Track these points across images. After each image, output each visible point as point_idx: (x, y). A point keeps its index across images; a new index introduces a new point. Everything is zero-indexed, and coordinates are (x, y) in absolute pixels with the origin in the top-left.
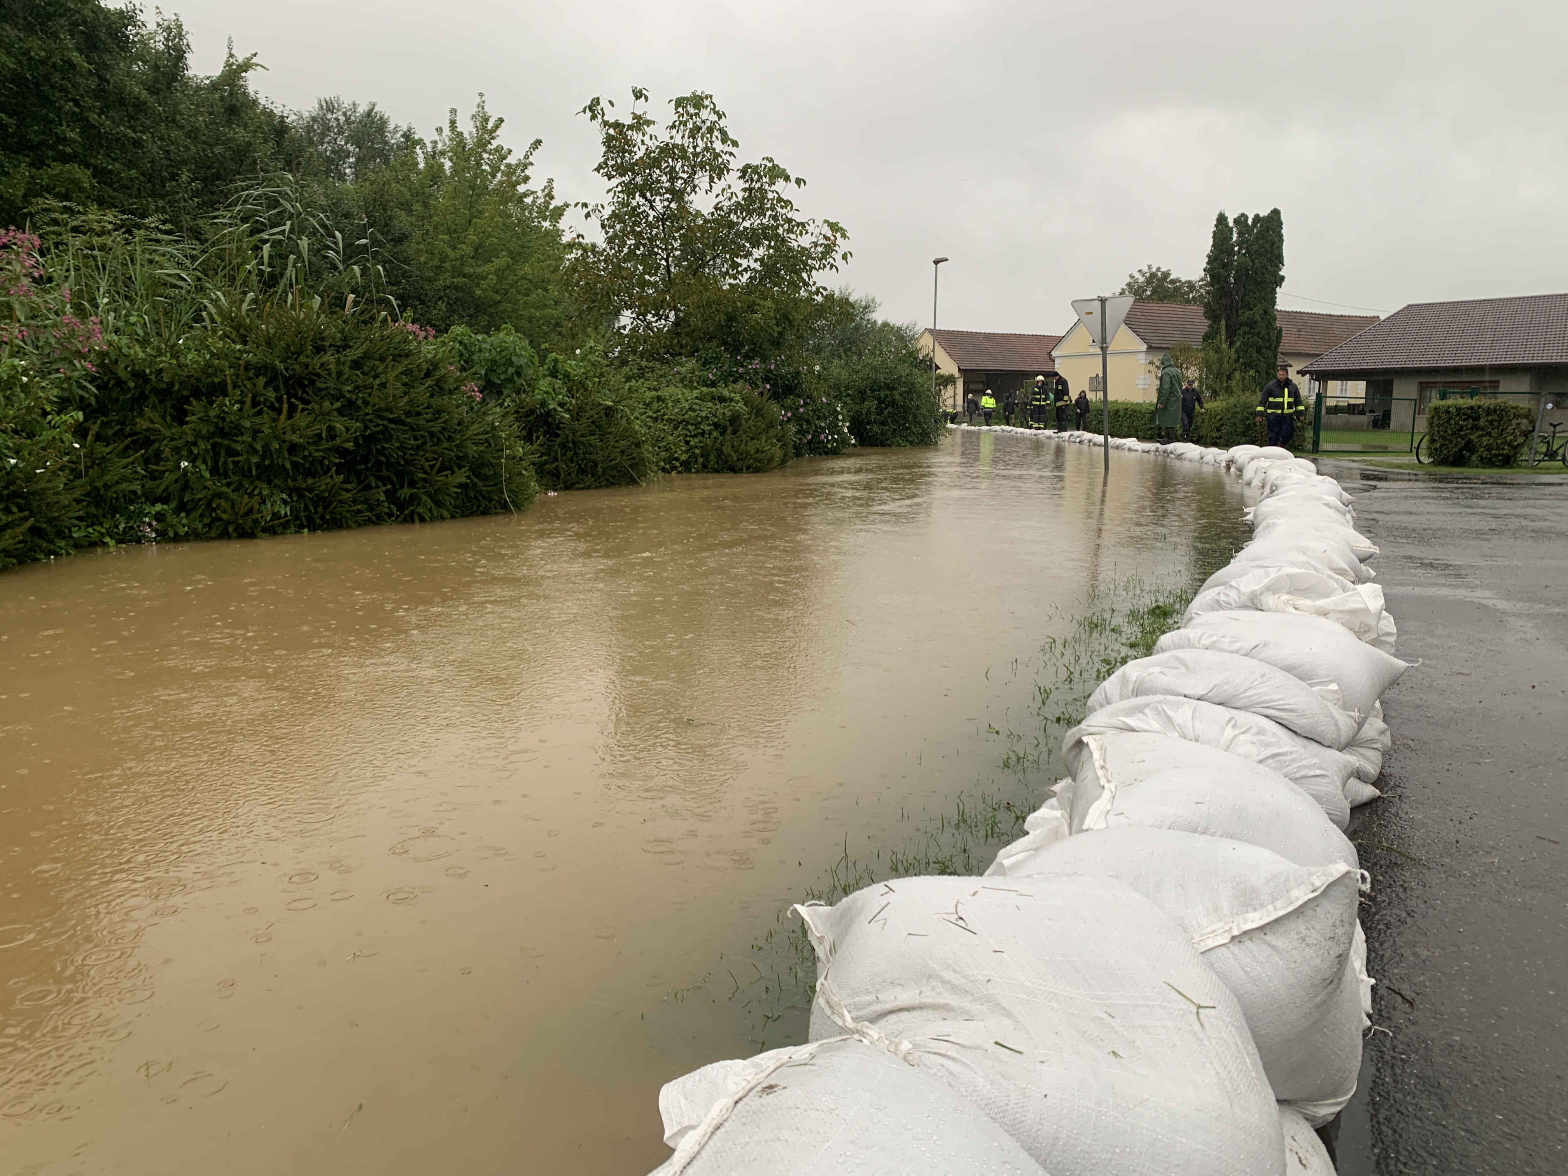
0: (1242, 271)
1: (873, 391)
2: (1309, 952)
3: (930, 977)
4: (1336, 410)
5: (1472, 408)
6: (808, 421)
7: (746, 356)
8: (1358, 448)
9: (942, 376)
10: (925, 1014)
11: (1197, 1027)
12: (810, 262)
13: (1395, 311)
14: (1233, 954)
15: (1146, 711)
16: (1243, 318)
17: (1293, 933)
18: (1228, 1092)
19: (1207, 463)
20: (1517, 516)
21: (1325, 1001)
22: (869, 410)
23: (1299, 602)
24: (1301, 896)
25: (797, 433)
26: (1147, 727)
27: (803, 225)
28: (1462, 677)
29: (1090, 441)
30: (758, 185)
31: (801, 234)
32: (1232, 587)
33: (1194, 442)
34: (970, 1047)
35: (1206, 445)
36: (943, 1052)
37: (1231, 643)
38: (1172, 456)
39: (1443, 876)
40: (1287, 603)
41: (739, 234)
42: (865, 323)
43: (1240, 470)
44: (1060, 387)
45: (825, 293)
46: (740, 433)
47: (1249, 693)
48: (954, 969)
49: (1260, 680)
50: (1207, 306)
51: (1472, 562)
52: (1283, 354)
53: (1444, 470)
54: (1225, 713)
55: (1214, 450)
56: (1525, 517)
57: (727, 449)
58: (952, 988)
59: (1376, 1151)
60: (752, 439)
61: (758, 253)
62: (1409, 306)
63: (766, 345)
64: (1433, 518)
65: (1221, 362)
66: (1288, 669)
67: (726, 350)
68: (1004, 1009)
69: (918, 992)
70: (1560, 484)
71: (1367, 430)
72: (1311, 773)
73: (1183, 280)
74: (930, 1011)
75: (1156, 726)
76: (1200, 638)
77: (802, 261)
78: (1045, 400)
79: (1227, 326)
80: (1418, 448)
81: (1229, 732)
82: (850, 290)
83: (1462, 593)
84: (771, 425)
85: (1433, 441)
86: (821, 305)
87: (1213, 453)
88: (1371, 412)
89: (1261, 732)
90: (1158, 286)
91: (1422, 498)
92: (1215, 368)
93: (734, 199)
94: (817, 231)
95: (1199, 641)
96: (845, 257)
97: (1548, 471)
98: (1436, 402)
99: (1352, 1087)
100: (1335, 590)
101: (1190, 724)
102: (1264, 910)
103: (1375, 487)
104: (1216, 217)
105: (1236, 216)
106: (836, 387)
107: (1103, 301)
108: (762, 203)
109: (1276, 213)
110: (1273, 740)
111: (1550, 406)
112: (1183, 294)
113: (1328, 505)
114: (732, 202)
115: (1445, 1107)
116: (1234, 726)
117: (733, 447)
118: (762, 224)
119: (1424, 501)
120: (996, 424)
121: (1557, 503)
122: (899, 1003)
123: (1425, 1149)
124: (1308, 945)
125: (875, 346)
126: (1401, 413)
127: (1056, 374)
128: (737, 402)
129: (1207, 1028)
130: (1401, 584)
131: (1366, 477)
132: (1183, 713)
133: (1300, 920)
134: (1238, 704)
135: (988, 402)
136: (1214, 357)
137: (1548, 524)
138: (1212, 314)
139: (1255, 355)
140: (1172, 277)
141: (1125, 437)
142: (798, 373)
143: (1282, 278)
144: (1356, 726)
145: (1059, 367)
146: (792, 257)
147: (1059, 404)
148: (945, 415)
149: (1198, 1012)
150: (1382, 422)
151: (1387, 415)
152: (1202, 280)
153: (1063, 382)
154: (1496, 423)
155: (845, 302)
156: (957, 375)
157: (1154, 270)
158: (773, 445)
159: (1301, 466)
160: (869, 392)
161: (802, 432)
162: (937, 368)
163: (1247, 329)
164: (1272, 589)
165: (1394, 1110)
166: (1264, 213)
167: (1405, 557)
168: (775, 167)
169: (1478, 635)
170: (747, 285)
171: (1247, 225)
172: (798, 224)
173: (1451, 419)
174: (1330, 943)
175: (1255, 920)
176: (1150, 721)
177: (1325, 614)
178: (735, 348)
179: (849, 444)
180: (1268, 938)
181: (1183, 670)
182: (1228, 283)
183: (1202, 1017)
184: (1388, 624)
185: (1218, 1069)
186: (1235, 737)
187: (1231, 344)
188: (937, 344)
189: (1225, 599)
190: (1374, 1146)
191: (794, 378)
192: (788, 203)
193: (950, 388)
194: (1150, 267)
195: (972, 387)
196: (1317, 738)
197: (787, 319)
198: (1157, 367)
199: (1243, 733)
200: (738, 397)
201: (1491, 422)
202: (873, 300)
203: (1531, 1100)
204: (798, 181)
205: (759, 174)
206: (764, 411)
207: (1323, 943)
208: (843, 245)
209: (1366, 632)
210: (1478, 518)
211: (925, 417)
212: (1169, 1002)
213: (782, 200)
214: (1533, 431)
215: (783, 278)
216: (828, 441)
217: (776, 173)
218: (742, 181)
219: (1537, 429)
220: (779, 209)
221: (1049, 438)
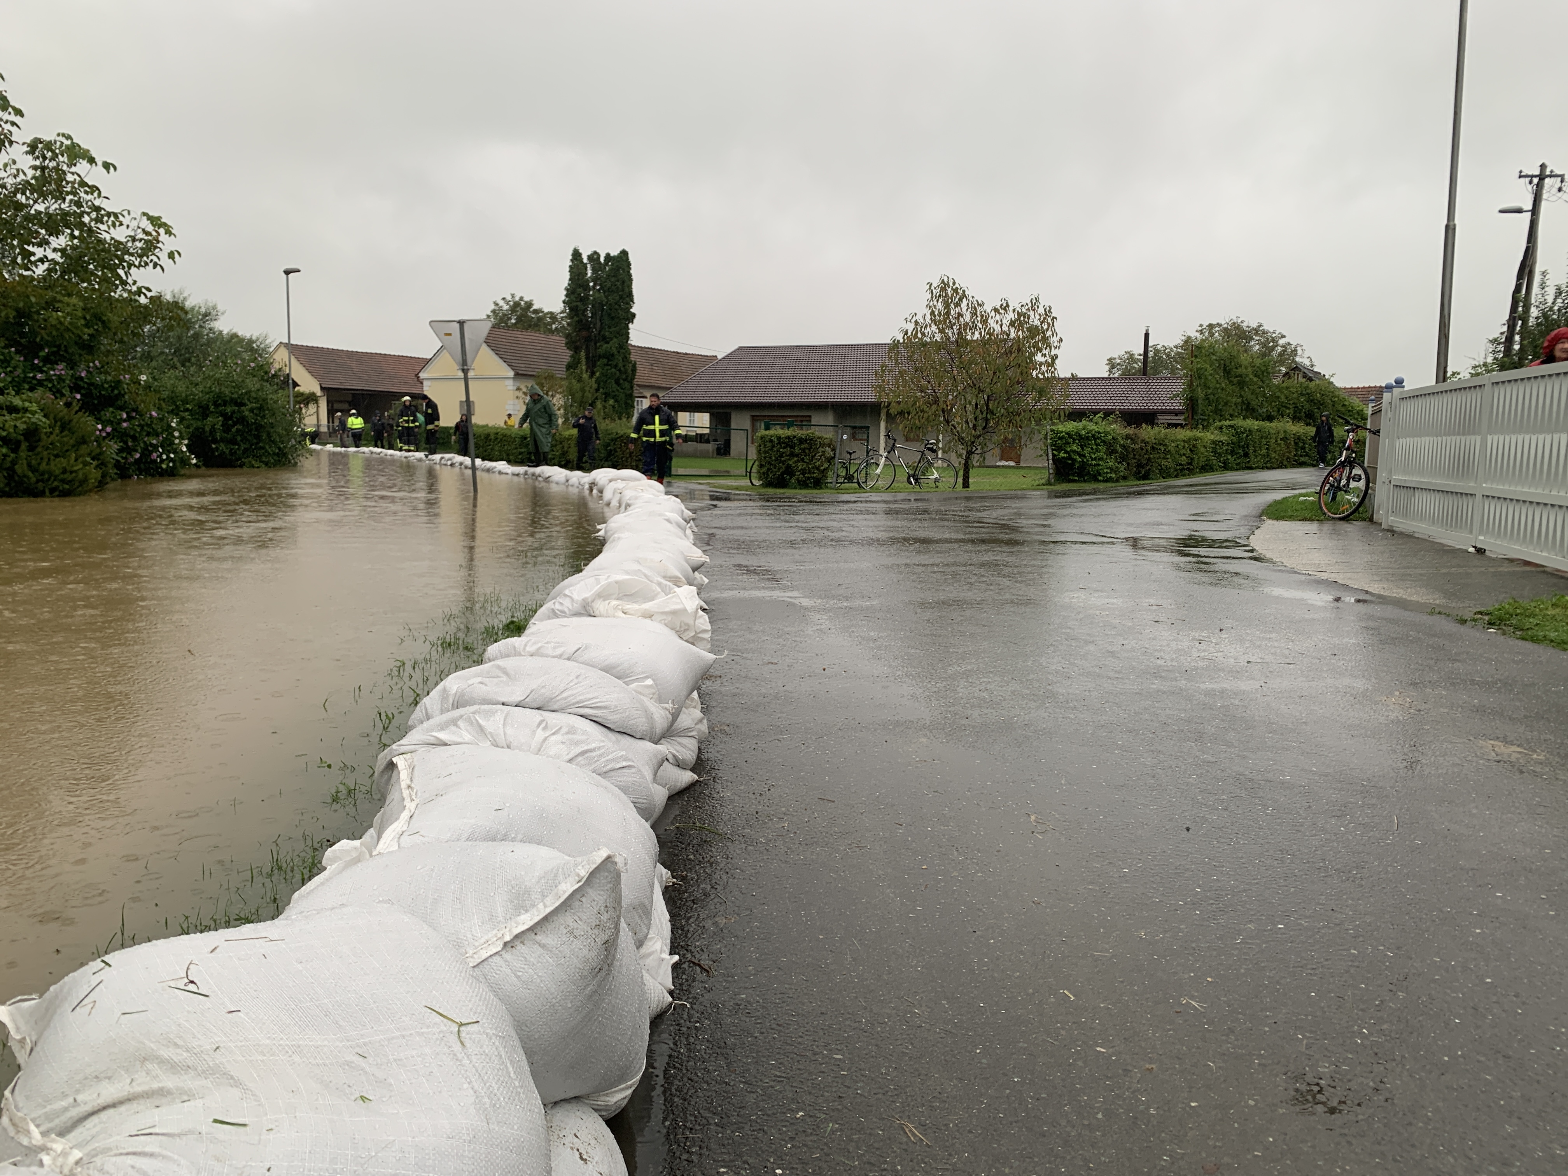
0: (598, 306)
1: (216, 405)
2: (577, 944)
3: (145, 1059)
4: (686, 438)
5: (789, 437)
6: (134, 438)
7: (46, 360)
8: (705, 472)
9: (302, 394)
10: (134, 1106)
11: (457, 1047)
12: (126, 257)
13: (729, 351)
14: (506, 961)
15: (461, 723)
16: (601, 351)
17: (562, 927)
18: (486, 1109)
19: (572, 486)
20: (822, 528)
21: (596, 991)
22: (213, 426)
23: (628, 606)
24: (568, 887)
25: (120, 451)
26: (459, 740)
27: (116, 215)
28: (771, 666)
29: (461, 464)
30: (53, 164)
31: (114, 225)
32: (566, 595)
33: (561, 466)
34: (179, 1135)
35: (572, 469)
36: (139, 1150)
37: (555, 648)
38: (540, 479)
39: (744, 846)
40: (616, 608)
41: (28, 218)
42: (206, 332)
43: (601, 491)
44: (430, 411)
45: (149, 294)
46: (39, 449)
47: (565, 695)
48: (176, 1044)
49: (576, 681)
50: (567, 336)
51: (785, 567)
52: (638, 385)
53: (771, 491)
54: (537, 715)
55: (578, 473)
56: (828, 529)
57: (21, 468)
58: (172, 1067)
59: (667, 1123)
60: (57, 456)
61: (61, 241)
62: (740, 348)
63: (73, 349)
64: (759, 531)
65: (583, 390)
66: (608, 669)
67: (17, 352)
68: (232, 1078)
69: (129, 1081)
70: (855, 502)
71: (713, 457)
72: (619, 766)
73: (546, 311)
74: (142, 1101)
75: (467, 737)
76: (526, 645)
77: (117, 257)
78: (413, 422)
79: (587, 358)
80: (750, 472)
81: (540, 734)
82: (185, 295)
83: (777, 594)
84: (83, 441)
85: (761, 466)
86: (146, 307)
87: (577, 477)
88: (715, 440)
89: (572, 731)
90: (522, 315)
91: (752, 515)
92: (578, 395)
93: (21, 177)
94: (134, 224)
95: (524, 649)
96: (171, 256)
97: (847, 491)
98: (762, 432)
99: (640, 1068)
100: (658, 593)
101: (501, 732)
102: (535, 910)
103: (715, 506)
104: (571, 252)
105: (589, 253)
106: (172, 400)
107: (461, 323)
108: (60, 187)
109: (624, 253)
110: (584, 737)
111: (845, 437)
112: (546, 325)
113: (668, 521)
114: (18, 180)
115: (729, 1064)
116: (545, 728)
117: (29, 465)
118: (60, 209)
119: (754, 517)
120: (366, 445)
121: (852, 517)
122: (102, 1101)
123: (708, 1109)
124: (575, 937)
125: (218, 358)
126: (738, 442)
127: (425, 397)
128: (34, 413)
129: (468, 1045)
130: (729, 589)
131: (712, 498)
132: (494, 722)
133: (568, 914)
134: (555, 707)
135: (356, 423)
136: (577, 386)
137: (844, 534)
138: (573, 345)
139: (615, 385)
140: (534, 307)
141: (497, 460)
142: (119, 382)
143: (634, 315)
144: (670, 717)
145: (428, 390)
146: (103, 250)
147: (430, 427)
148: (304, 435)
149: (459, 1031)
150: (724, 450)
151: (727, 443)
152: (562, 312)
153: (431, 405)
154: (807, 451)
155: (177, 307)
156: (319, 393)
157: (517, 299)
158: (86, 464)
159: (651, 487)
160: (212, 408)
161: (126, 450)
162: (295, 384)
163: (605, 361)
164: (602, 595)
165: (685, 1079)
166: (614, 253)
167: (735, 566)
168: (74, 145)
169: (786, 629)
170: (44, 278)
171: (600, 263)
172: (109, 214)
173: (774, 446)
174: (596, 931)
175: (526, 920)
176: (465, 734)
177: (650, 617)
178: (30, 350)
179: (190, 464)
180: (538, 938)
181: (505, 678)
182: (586, 316)
183: (463, 1035)
184: (703, 621)
185: (476, 1087)
186: (545, 739)
187: (593, 374)
188: (293, 358)
189: (560, 608)
190: (665, 1119)
191: (116, 387)
192: (94, 189)
193: (312, 408)
194: (513, 296)
195: (336, 406)
196: (629, 732)
197: (100, 319)
198: (525, 394)
199: (554, 734)
200: (34, 407)
201: (804, 450)
202: (214, 308)
203: (799, 1040)
204: (107, 166)
205: (53, 151)
206: (73, 423)
207: (590, 932)
208: (167, 243)
209: (685, 630)
210: (794, 530)
211: (280, 436)
212: (428, 1027)
213: (87, 185)
214: (834, 457)
215: (92, 274)
216: (162, 461)
217: (76, 153)
218: (30, 157)
219: (837, 455)
220: (82, 195)
221: (420, 460)
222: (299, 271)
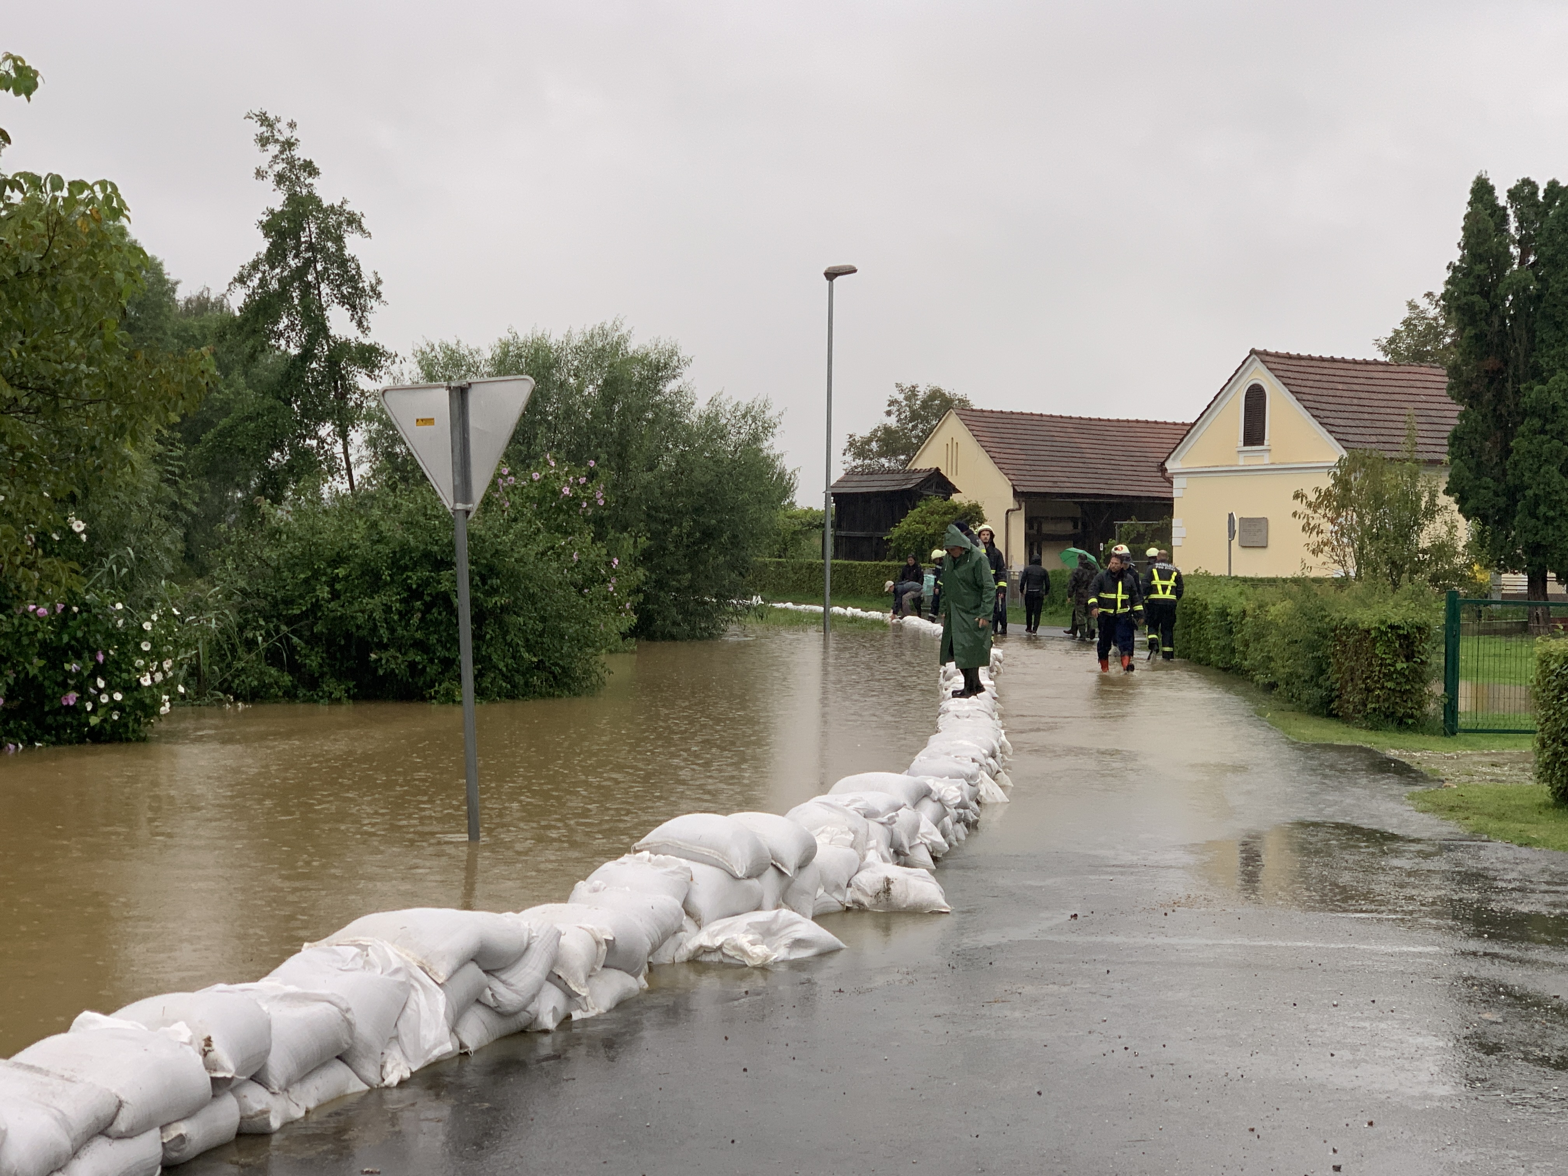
16: (1528, 401)
104: (1470, 186)
105: (1513, 184)
171: (1536, 204)
182: (1495, 324)
222: (855, 271)
